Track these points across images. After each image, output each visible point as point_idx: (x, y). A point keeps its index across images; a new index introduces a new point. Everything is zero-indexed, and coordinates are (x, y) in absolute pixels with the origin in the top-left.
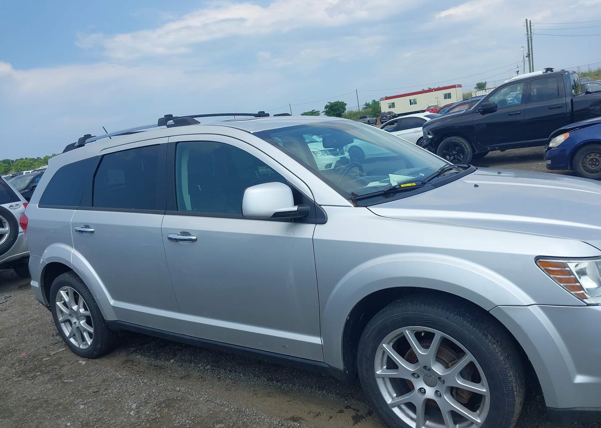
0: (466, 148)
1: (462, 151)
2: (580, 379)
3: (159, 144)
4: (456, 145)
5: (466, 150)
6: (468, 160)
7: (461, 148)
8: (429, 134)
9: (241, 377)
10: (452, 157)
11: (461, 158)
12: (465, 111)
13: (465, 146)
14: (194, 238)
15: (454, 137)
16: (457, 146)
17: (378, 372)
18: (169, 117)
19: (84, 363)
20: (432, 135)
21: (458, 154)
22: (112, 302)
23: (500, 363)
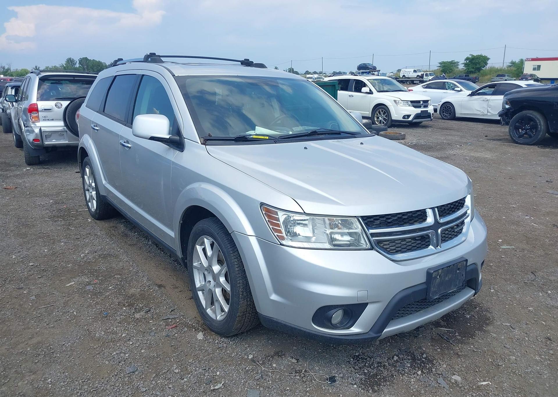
0: (540, 125)
1: (535, 127)
2: (274, 297)
3: (136, 74)
4: (531, 119)
5: (539, 127)
6: (539, 137)
7: (535, 124)
8: (507, 104)
9: (161, 254)
10: (524, 131)
11: (533, 134)
12: (550, 86)
13: (540, 122)
14: (130, 146)
15: (531, 112)
16: (532, 121)
17: (194, 264)
18: (152, 55)
19: (90, 220)
20: (509, 105)
21: (531, 129)
22: (104, 182)
23: (234, 272)
